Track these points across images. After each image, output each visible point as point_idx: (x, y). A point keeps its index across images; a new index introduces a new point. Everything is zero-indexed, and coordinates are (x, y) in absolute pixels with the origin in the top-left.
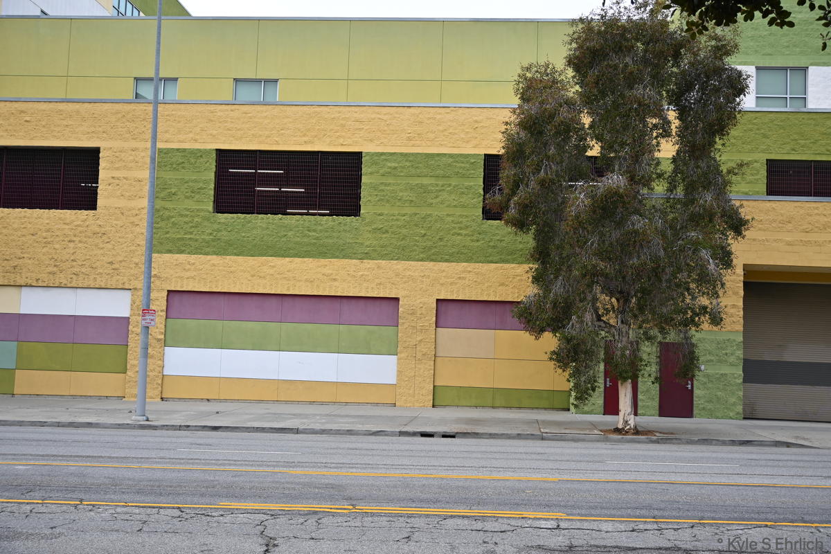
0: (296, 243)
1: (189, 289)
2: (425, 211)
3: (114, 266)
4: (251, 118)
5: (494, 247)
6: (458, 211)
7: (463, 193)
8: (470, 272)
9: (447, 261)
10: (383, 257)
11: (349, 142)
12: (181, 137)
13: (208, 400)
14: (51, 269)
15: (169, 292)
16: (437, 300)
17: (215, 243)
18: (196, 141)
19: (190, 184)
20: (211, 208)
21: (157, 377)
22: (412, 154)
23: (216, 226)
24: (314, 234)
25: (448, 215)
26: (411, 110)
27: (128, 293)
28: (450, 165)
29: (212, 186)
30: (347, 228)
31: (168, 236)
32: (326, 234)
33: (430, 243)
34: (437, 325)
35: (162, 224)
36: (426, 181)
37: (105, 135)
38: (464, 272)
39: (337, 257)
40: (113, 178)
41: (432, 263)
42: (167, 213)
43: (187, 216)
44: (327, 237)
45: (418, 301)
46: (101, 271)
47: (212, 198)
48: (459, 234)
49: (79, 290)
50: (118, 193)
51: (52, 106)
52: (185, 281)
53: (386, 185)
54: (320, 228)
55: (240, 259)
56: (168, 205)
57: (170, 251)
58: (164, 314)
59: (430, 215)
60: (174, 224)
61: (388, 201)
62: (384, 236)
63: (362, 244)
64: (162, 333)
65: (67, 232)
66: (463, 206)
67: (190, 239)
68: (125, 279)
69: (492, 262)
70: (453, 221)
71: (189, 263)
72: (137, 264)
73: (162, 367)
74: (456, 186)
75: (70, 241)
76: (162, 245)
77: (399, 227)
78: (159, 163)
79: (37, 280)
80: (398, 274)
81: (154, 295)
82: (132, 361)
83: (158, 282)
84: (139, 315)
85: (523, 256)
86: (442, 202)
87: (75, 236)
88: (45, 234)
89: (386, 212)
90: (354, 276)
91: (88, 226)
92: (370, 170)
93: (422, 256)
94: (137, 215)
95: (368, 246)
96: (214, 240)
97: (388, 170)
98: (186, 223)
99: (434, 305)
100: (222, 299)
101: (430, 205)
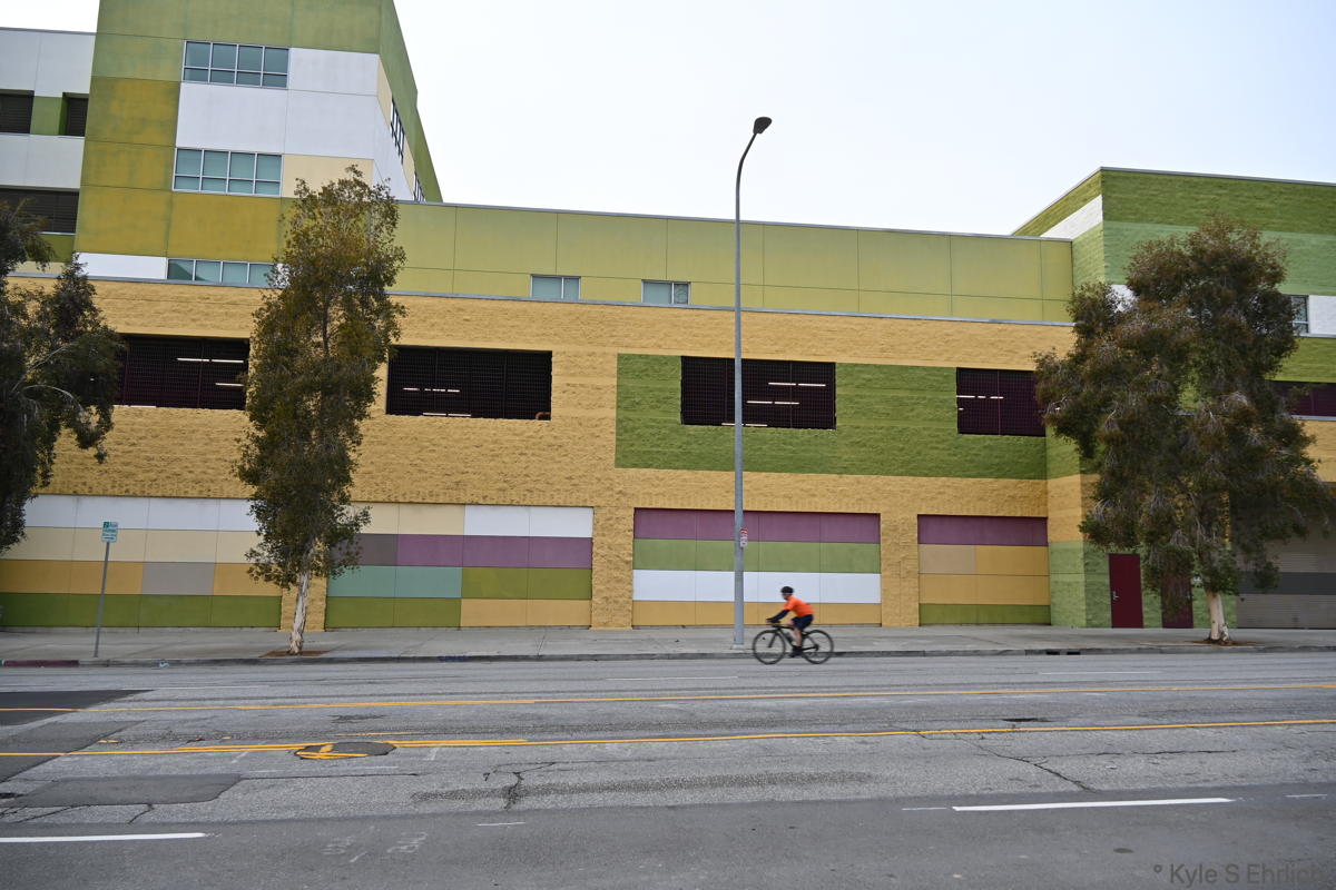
0: (773, 457)
1: (659, 506)
2: (900, 425)
3: (573, 482)
4: (717, 324)
5: (971, 461)
6: (935, 425)
7: (938, 406)
8: (949, 486)
9: (926, 475)
10: (862, 471)
11: (821, 351)
12: (644, 342)
13: (683, 626)
14: (500, 485)
15: (636, 509)
16: (919, 516)
17: (685, 457)
18: (660, 347)
19: (656, 393)
20: (679, 419)
21: (628, 603)
22: (885, 366)
23: (685, 439)
24: (790, 447)
25: (925, 429)
26: (884, 322)
27: (591, 511)
28: (923, 378)
29: (680, 396)
30: (823, 441)
31: (632, 449)
32: (803, 448)
33: (907, 457)
34: (920, 541)
35: (626, 436)
36: (901, 394)
37: (557, 338)
38: (942, 486)
39: (815, 472)
40: (568, 385)
41: (910, 479)
42: (631, 424)
43: (652, 427)
44: (803, 451)
45: (900, 517)
46: (558, 487)
47: (680, 409)
48: (937, 448)
49: (533, 509)
50: (575, 402)
51: (494, 304)
52: (654, 498)
53: (861, 397)
55: (713, 473)
56: (632, 415)
57: (635, 466)
58: (631, 533)
59: (906, 429)
60: (639, 436)
61: (864, 414)
62: (862, 449)
63: (840, 458)
64: (630, 555)
65: (516, 444)
66: (939, 420)
67: (658, 452)
68: (587, 496)
69: (969, 476)
70: (929, 435)
71: (657, 478)
72: (599, 480)
73: (631, 591)
74: (930, 399)
75: (521, 454)
76: (625, 458)
77: (877, 441)
78: (619, 369)
79: (485, 498)
80: (878, 490)
81: (620, 513)
82: (597, 586)
83: (623, 499)
84: (604, 535)
85: (1000, 471)
86: (918, 416)
87: (527, 448)
88: (491, 446)
89: (863, 425)
90: (833, 492)
91: (541, 438)
92: (844, 382)
93: (901, 470)
94: (597, 426)
95: (846, 461)
96: (684, 454)
97: (863, 382)
98: (652, 435)
99: (915, 521)
100: (695, 517)
101: (906, 418)
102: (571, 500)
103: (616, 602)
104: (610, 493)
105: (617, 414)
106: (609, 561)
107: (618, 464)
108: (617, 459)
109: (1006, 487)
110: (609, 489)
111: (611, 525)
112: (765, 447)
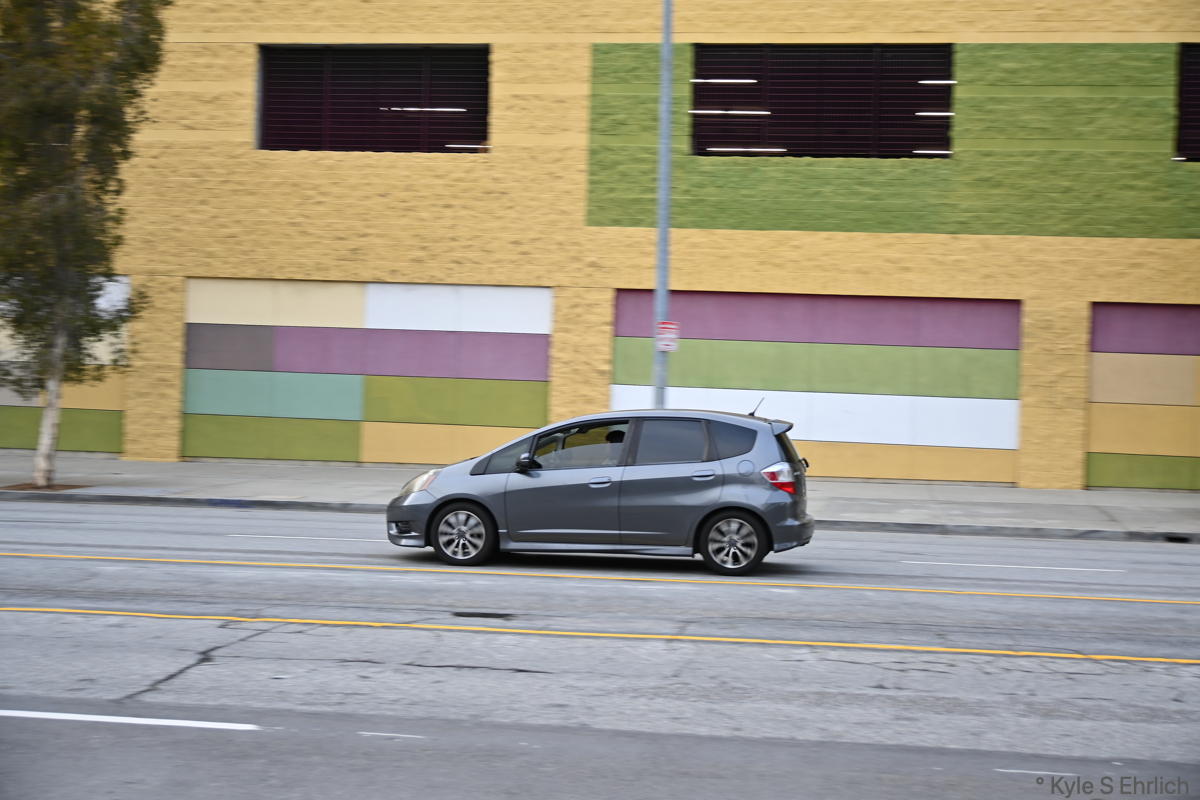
0: (839, 206)
2: (1068, 147)
3: (522, 248)
5: (1196, 210)
6: (1130, 147)
7: (1139, 114)
8: (1151, 253)
9: (1110, 235)
10: (994, 228)
11: (931, 25)
12: (632, 23)
14: (415, 253)
15: (619, 291)
16: (1095, 305)
17: (694, 208)
18: (658, 29)
19: (651, 105)
20: (686, 147)
23: (696, 179)
24: (868, 189)
25: (1113, 154)
27: (548, 293)
28: (1115, 64)
29: (688, 109)
30: (928, 179)
31: (612, 195)
32: (892, 190)
33: (1077, 204)
34: (1094, 347)
35: (602, 175)
36: (1070, 93)
37: (498, 23)
38: (1140, 254)
39: (911, 230)
40: (516, 96)
42: (612, 156)
43: (643, 161)
44: (891, 195)
45: (1057, 306)
46: (498, 256)
47: (689, 131)
48: (1131, 188)
49: (464, 289)
50: (526, 123)
52: (645, 273)
53: (1000, 101)
54: (881, 179)
55: (740, 234)
56: (614, 142)
57: (616, 222)
58: (608, 328)
59: (1076, 155)
60: (624, 175)
61: (1001, 131)
62: (996, 191)
63: (954, 206)
64: (607, 361)
65: (440, 190)
66: (1141, 138)
67: (652, 200)
68: (543, 270)
69: (1191, 236)
70: (1120, 165)
71: (651, 242)
72: (560, 244)
74: (1127, 101)
75: (448, 206)
76: (603, 211)
77: (1023, 176)
78: (595, 69)
79: (393, 272)
80: (1020, 260)
81: (593, 296)
82: (558, 407)
83: (598, 275)
84: (567, 331)
86: (1100, 132)
87: (455, 197)
88: (404, 195)
89: (998, 150)
90: (941, 263)
91: (475, 180)
92: (969, 76)
93: (1065, 226)
94: (558, 160)
95: (966, 211)
96: (694, 202)
97: (1002, 75)
98: (644, 173)
99: (1085, 312)
100: (709, 304)
101: (1079, 136)
102: (519, 277)
104: (577, 265)
105: (592, 141)
106: (576, 371)
107: (591, 220)
108: (590, 213)
110: (577, 259)
111: (579, 316)
112: (827, 189)
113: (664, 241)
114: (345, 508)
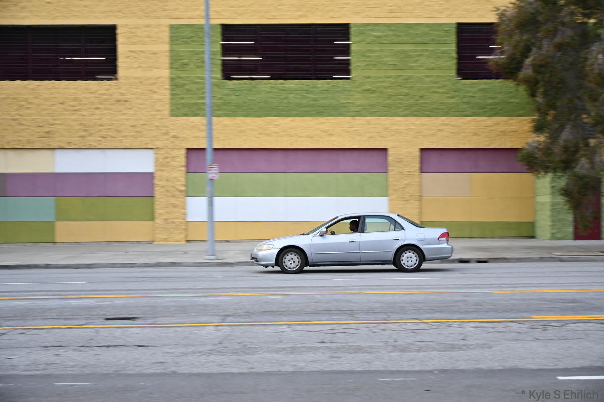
0: (297, 104)
2: (406, 74)
3: (137, 129)
5: (467, 103)
6: (436, 73)
7: (439, 57)
8: (447, 124)
9: (428, 116)
10: (373, 114)
11: (338, 14)
12: (191, 14)
13: (227, 241)
14: (81, 133)
15: (188, 149)
16: (422, 150)
17: (225, 107)
18: (203, 17)
19: (200, 55)
20: (220, 76)
21: (181, 223)
22: (393, 24)
23: (226, 92)
24: (311, 96)
25: (428, 77)
27: (152, 151)
28: (427, 33)
29: (220, 57)
30: (340, 90)
31: (183, 101)
32: (323, 96)
33: (412, 101)
34: (422, 170)
35: (178, 91)
36: (406, 47)
37: (120, 14)
38: (442, 124)
39: (333, 115)
40: (131, 51)
41: (415, 118)
42: (182, 82)
43: (198, 83)
45: (404, 151)
46: (125, 133)
47: (221, 68)
48: (437, 93)
49: (106, 151)
50: (136, 65)
52: (201, 140)
53: (372, 51)
54: (317, 90)
55: (248, 119)
56: (182, 74)
57: (185, 115)
58: (183, 169)
59: (410, 77)
60: (189, 91)
61: (375, 66)
62: (373, 96)
63: (353, 103)
64: (183, 185)
65: (93, 100)
66: (440, 68)
67: (203, 103)
68: (148, 140)
69: (465, 115)
70: (431, 82)
72: (157, 126)
73: (185, 214)
74: (434, 51)
75: (97, 108)
76: (179, 108)
77: (385, 88)
78: (171, 37)
79: (69, 143)
80: (386, 129)
82: (159, 210)
83: (177, 142)
84: (162, 171)
85: (493, 110)
86: (421, 66)
87: (101, 104)
88: (73, 103)
89: (373, 75)
90: (348, 131)
91: (111, 95)
92: (358, 39)
93: (406, 112)
94: (154, 84)
95: (359, 105)
96: (224, 104)
97: (374, 39)
98: (199, 89)
99: (418, 154)
100: (234, 155)
101: (411, 68)
102: (136, 144)
103: (173, 222)
104: (166, 137)
105: (171, 74)
106: (167, 191)
107: (174, 113)
108: (172, 110)
109: (497, 124)
110: (166, 134)
111: (168, 163)
112: (291, 96)
113: (210, 124)
114: (47, 267)
